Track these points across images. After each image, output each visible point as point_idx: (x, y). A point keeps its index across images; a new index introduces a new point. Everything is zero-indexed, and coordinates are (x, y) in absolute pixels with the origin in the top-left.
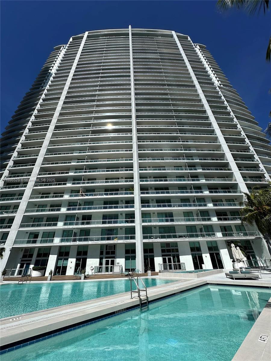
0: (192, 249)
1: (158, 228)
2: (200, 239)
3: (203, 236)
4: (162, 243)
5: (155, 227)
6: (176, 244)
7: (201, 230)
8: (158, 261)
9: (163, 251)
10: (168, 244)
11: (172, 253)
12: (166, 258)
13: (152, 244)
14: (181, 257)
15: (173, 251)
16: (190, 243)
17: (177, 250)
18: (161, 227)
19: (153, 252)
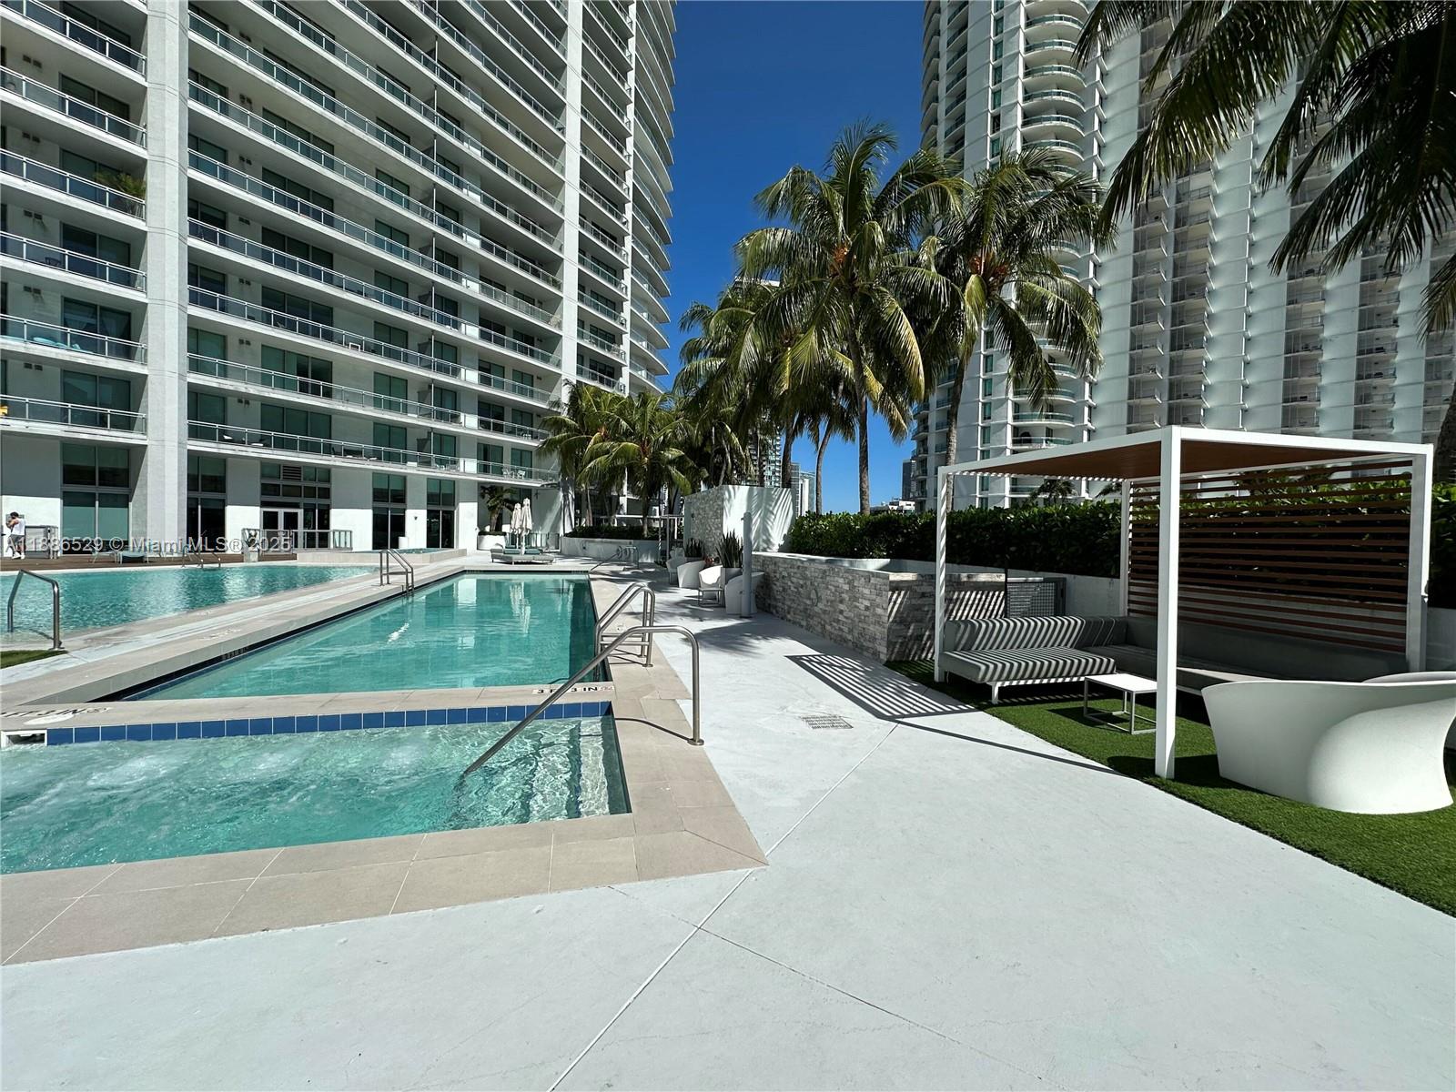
0: (379, 495)
1: (257, 406)
2: (411, 468)
3: (426, 463)
4: (265, 463)
5: (244, 399)
6: (326, 473)
7: (422, 445)
8: (242, 519)
9: (266, 489)
10: (293, 470)
11: (302, 500)
12: (277, 513)
13: (222, 460)
14: (334, 513)
15: (310, 492)
16: (376, 474)
17: (326, 493)
18: (268, 406)
19: (223, 490)
